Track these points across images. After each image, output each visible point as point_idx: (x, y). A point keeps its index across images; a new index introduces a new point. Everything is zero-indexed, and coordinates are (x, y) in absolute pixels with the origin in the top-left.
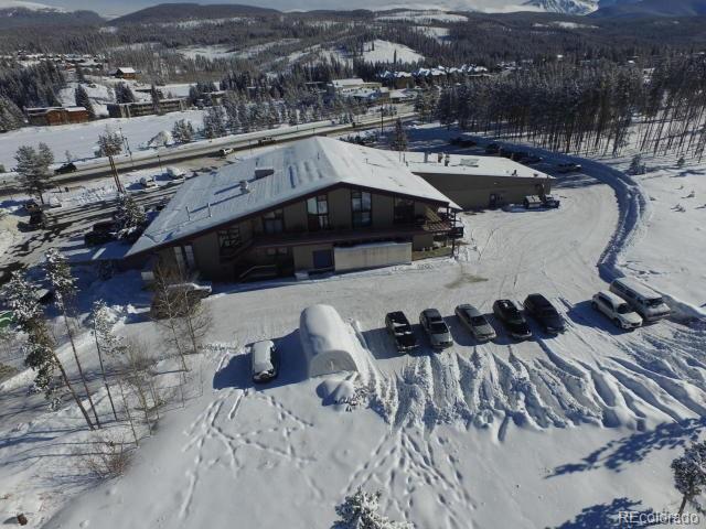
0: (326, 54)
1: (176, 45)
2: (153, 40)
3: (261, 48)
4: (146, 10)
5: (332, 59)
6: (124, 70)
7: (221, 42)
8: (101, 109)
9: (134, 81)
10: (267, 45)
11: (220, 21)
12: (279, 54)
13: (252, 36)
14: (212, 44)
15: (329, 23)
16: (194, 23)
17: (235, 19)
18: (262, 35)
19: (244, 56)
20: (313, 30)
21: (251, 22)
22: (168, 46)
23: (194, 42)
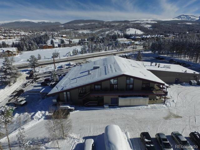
0: (116, 32)
1: (77, 30)
2: (72, 28)
3: (98, 30)
4: (71, 21)
5: (117, 33)
6: (63, 36)
7: (88, 29)
8: (56, 45)
9: (66, 38)
10: (100, 30)
11: (89, 24)
12: (103, 32)
13: (97, 27)
14: (86, 29)
15: (117, 24)
16: (82, 24)
17: (92, 23)
18: (99, 27)
19: (94, 32)
20: (113, 26)
21: (97, 24)
22: (75, 30)
23: (82, 29)
